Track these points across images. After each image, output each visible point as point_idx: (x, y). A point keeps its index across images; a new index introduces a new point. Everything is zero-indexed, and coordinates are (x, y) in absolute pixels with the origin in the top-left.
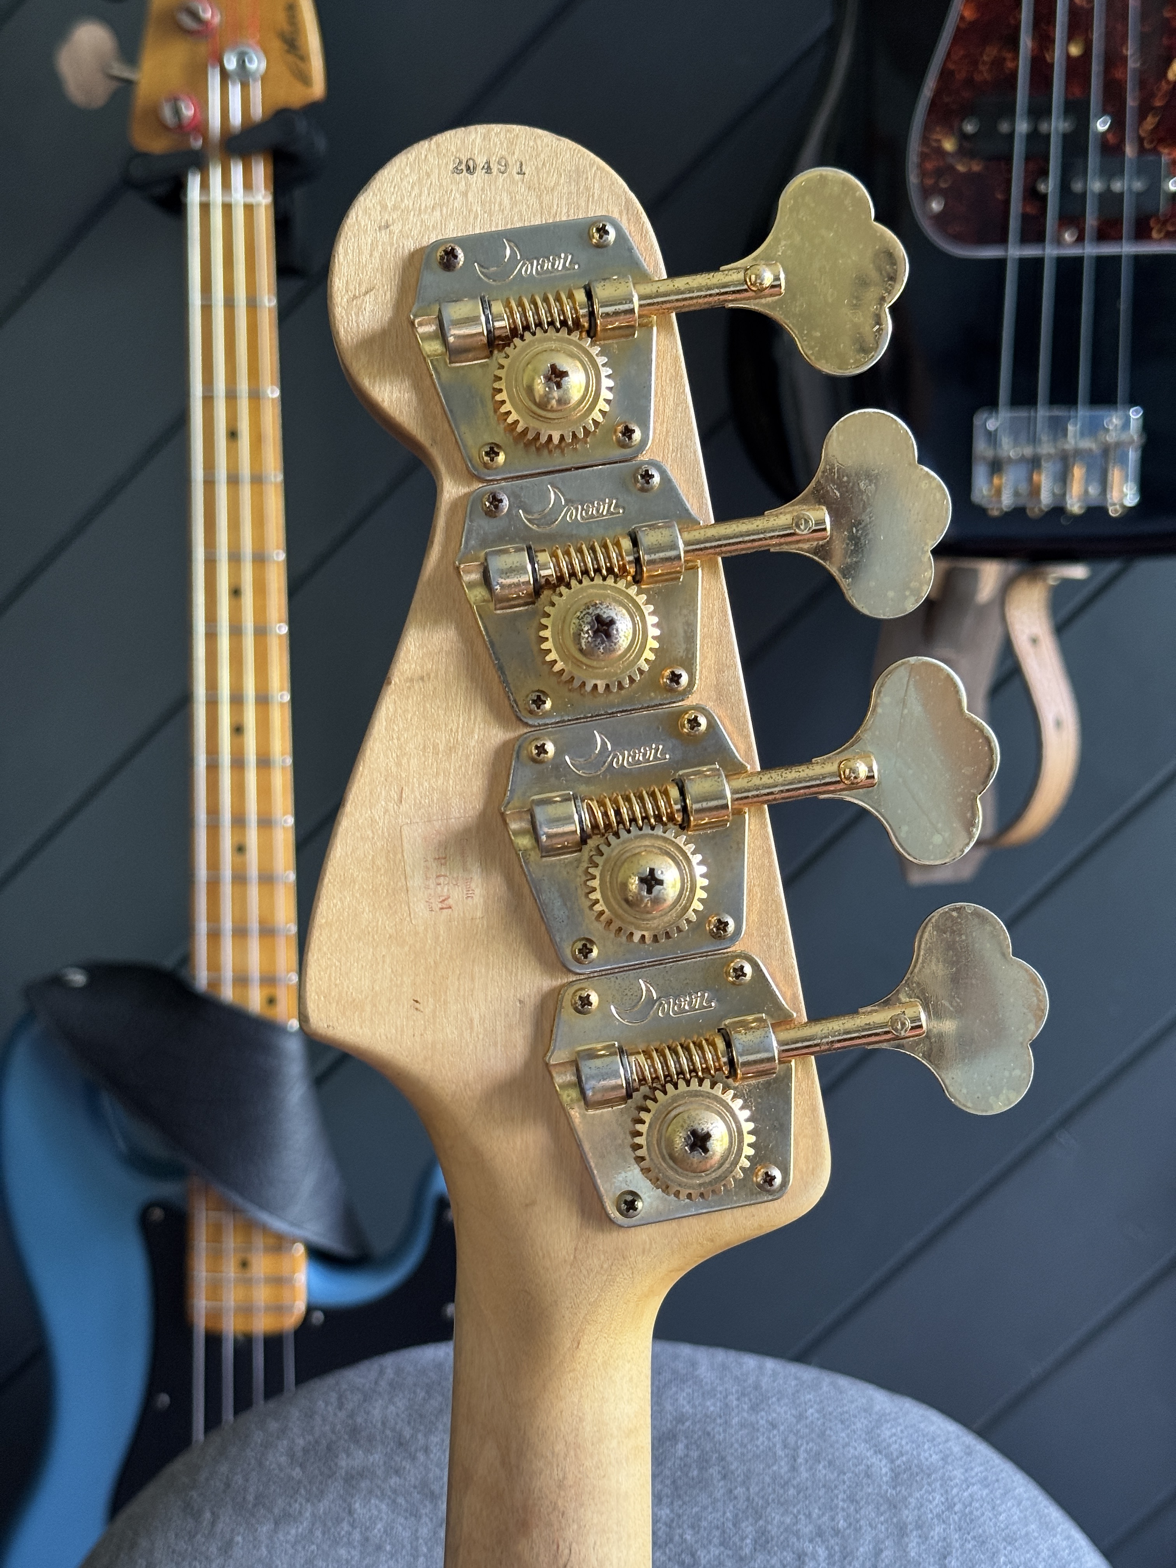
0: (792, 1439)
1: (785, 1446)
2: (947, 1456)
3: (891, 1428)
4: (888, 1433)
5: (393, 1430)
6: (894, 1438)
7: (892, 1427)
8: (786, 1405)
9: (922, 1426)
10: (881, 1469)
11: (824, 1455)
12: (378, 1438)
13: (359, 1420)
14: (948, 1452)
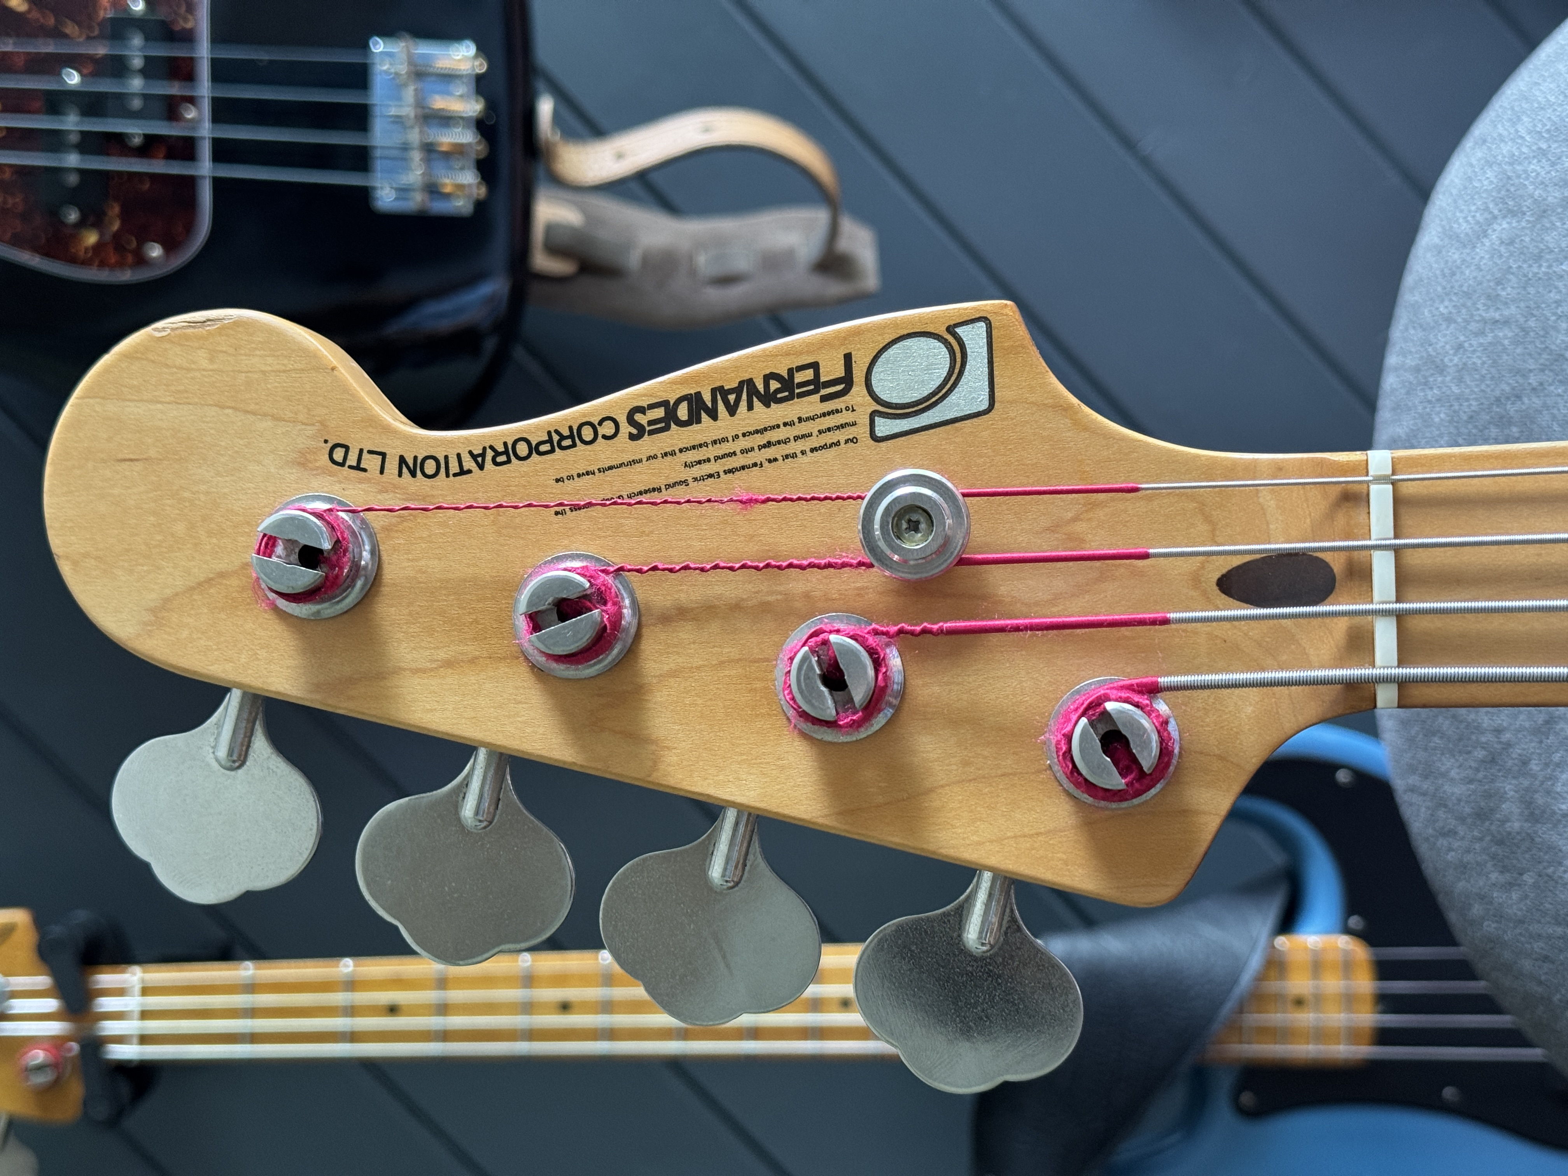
0: (1473, 326)
1: (1481, 333)
2: (1487, 162)
3: (1459, 224)
4: (1465, 225)
5: (1477, 770)
6: (1469, 218)
7: (1457, 221)
8: (1436, 336)
9: (1454, 192)
10: (1504, 229)
11: (1490, 291)
12: (1487, 787)
13: (1468, 810)
14: (1482, 162)
